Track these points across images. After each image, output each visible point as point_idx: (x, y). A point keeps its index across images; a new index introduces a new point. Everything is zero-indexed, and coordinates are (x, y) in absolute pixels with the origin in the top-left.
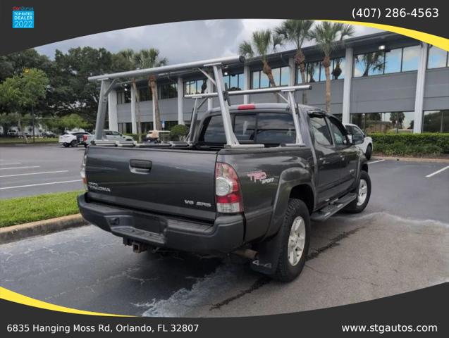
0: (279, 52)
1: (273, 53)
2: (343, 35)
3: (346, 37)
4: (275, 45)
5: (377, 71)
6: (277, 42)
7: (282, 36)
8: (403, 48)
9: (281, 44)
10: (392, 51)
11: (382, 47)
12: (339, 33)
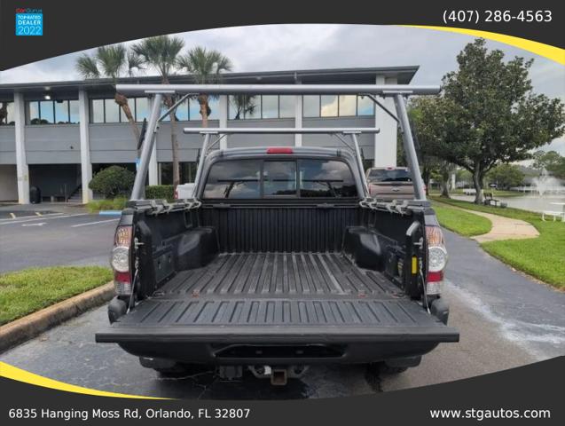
0: (135, 76)
1: (128, 76)
2: (220, 67)
3: (223, 71)
4: (130, 67)
6: (133, 64)
7: (142, 57)
9: (139, 68)
12: (215, 64)
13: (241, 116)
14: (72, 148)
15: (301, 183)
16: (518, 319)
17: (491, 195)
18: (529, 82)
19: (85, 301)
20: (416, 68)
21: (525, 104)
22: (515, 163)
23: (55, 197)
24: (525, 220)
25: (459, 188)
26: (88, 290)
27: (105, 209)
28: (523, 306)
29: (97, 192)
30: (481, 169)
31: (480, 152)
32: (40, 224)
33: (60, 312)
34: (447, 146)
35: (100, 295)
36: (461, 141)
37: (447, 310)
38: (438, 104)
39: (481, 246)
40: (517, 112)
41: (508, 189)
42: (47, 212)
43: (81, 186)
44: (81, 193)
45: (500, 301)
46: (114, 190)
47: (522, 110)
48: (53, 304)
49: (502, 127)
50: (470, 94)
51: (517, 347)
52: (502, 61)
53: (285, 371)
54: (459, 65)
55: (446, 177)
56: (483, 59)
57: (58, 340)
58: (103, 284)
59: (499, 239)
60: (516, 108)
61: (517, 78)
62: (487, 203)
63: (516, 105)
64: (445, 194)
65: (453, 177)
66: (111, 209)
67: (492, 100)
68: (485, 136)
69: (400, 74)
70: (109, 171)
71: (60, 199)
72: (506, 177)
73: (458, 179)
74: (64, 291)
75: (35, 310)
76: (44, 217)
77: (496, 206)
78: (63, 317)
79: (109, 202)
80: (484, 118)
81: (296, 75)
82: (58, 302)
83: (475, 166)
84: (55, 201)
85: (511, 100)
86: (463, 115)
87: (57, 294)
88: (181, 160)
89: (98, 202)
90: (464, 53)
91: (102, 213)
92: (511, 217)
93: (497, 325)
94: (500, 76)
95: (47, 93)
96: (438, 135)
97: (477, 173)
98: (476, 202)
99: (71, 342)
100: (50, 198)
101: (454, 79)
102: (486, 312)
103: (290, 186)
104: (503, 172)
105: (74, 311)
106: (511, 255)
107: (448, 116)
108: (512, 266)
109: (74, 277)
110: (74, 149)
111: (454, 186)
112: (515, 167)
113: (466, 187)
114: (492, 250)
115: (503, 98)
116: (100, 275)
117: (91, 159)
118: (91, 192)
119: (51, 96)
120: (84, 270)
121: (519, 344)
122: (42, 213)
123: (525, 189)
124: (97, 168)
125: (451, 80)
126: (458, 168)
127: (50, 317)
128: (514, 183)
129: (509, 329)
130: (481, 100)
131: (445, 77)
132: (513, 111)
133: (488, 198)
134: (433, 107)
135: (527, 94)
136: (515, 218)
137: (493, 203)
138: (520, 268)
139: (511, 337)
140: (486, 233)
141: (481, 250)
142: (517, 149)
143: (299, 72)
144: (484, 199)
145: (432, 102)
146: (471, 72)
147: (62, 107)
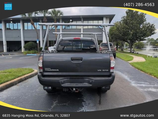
0: (36, 16)
2: (60, 14)
3: (61, 15)
4: (35, 14)
5: (68, 27)
8: (77, 21)
9: (38, 14)
10: (73, 22)
11: (71, 20)
12: (59, 14)
13: (66, 28)
14: (19, 36)
15: (82, 47)
16: (136, 81)
17: (134, 50)
18: (145, 19)
19: (27, 77)
20: (114, 15)
21: (144, 25)
22: (141, 42)
23: (14, 50)
24: (143, 57)
25: (126, 48)
26: (27, 74)
27: (29, 54)
28: (138, 78)
29: (26, 49)
30: (132, 43)
31: (132, 38)
32: (11, 58)
33: (21, 79)
34: (123, 37)
35: (30, 75)
36: (127, 35)
37: (115, 75)
38: (120, 25)
39: (130, 63)
40: (142, 27)
41: (140, 49)
42: (12, 54)
43: (21, 47)
44: (21, 49)
45: (133, 77)
46: (31, 49)
47: (143, 27)
48: (19, 77)
49: (138, 32)
50: (129, 22)
51: (134, 87)
52: (138, 13)
53: (78, 89)
54: (126, 14)
55: (123, 45)
56: (133, 13)
57: (21, 85)
58: (31, 72)
59: (134, 62)
60: (141, 26)
61: (142, 18)
62: (133, 52)
63: (141, 25)
64: (122, 50)
65: (125, 45)
66: (30, 53)
67: (135, 24)
68: (133, 34)
69: (110, 17)
70: (29, 43)
71: (15, 51)
72: (139, 45)
73: (126, 46)
74: (21, 74)
75: (15, 78)
76: (11, 56)
77: (135, 53)
78: (22, 80)
79: (29, 52)
80: (133, 29)
81: (81, 17)
82: (20, 76)
83: (130, 42)
84: (14, 51)
85: (141, 24)
86: (127, 28)
87: (20, 75)
88: (49, 40)
89: (26, 52)
90: (128, 11)
91: (27, 55)
92: (139, 56)
93: (131, 82)
94: (138, 18)
95: (11, 21)
96: (120, 34)
97: (131, 44)
98: (130, 52)
99: (25, 86)
100: (12, 50)
101: (125, 18)
102: (128, 79)
103: (79, 47)
104: (138, 44)
105: (24, 79)
106: (137, 66)
107: (123, 28)
108: (137, 68)
109: (23, 71)
110: (20, 37)
111: (125, 48)
112: (142, 43)
113: (128, 48)
114: (132, 65)
115: (138, 23)
116: (30, 70)
117: (24, 40)
118: (24, 49)
119: (12, 22)
120: (26, 69)
121: (135, 86)
122: (11, 54)
123: (144, 49)
124: (26, 42)
125: (124, 18)
126: (126, 43)
127: (19, 80)
128: (141, 47)
129: (133, 83)
130: (132, 24)
131: (122, 18)
132: (141, 27)
133: (134, 51)
134: (119, 26)
135: (145, 23)
136: (140, 56)
137: (135, 52)
138: (139, 69)
139: (133, 85)
140: (132, 60)
141: (130, 65)
142: (142, 38)
143: (82, 16)
144: (132, 51)
145: (119, 24)
146: (129, 16)
147: (15, 25)
